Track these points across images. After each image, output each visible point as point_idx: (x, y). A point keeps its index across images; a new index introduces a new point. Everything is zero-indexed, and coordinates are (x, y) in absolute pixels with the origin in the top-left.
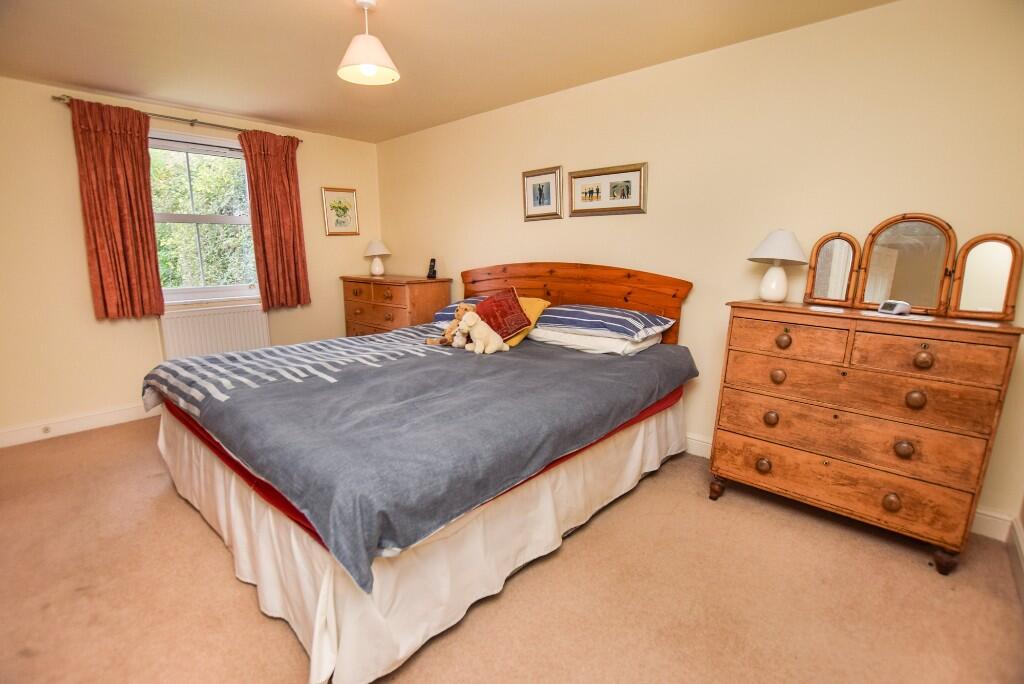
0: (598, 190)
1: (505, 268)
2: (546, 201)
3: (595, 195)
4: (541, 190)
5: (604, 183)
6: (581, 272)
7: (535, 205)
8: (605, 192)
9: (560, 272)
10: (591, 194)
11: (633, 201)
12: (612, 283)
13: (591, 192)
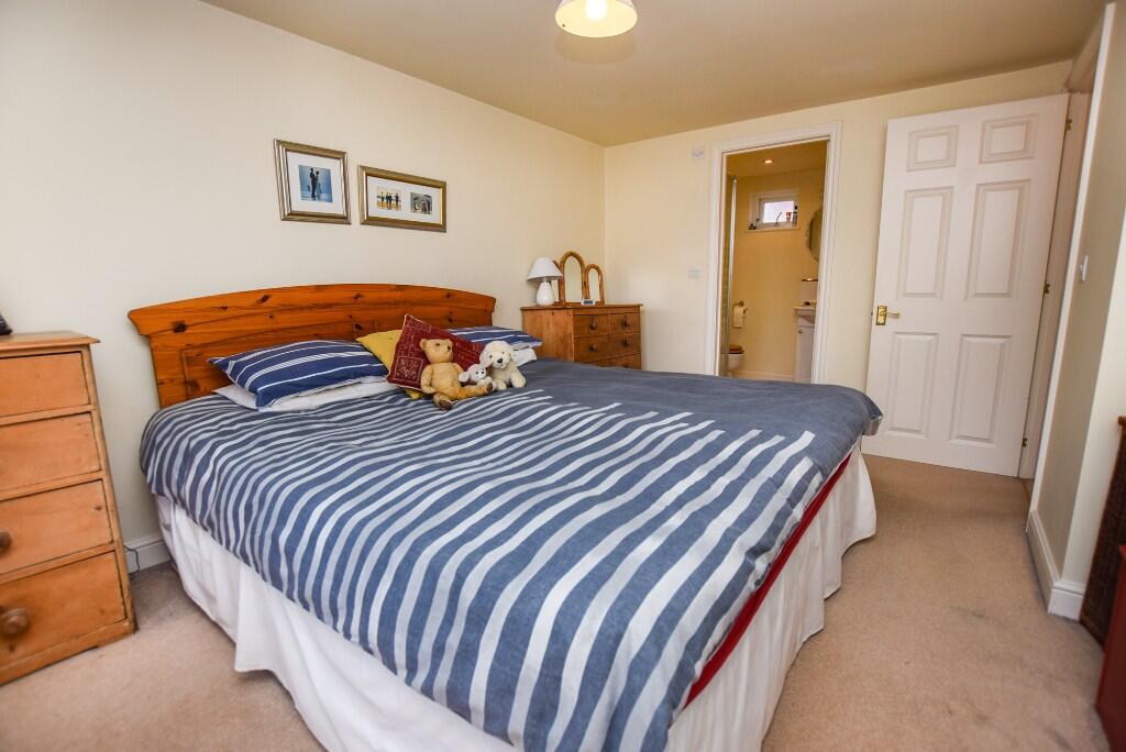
0: (397, 197)
1: (265, 296)
2: (324, 196)
3: (394, 202)
4: (314, 178)
5: (405, 191)
6: (398, 295)
7: (303, 197)
8: (406, 202)
9: (369, 296)
10: (389, 200)
11: (434, 217)
12: (433, 305)
13: (389, 198)
